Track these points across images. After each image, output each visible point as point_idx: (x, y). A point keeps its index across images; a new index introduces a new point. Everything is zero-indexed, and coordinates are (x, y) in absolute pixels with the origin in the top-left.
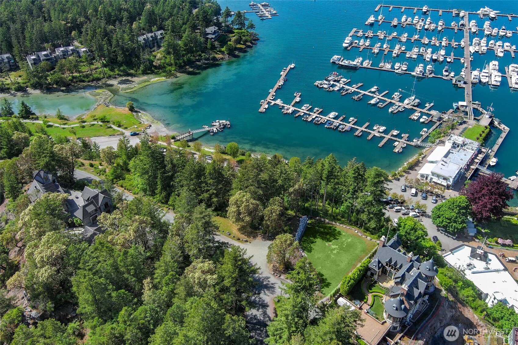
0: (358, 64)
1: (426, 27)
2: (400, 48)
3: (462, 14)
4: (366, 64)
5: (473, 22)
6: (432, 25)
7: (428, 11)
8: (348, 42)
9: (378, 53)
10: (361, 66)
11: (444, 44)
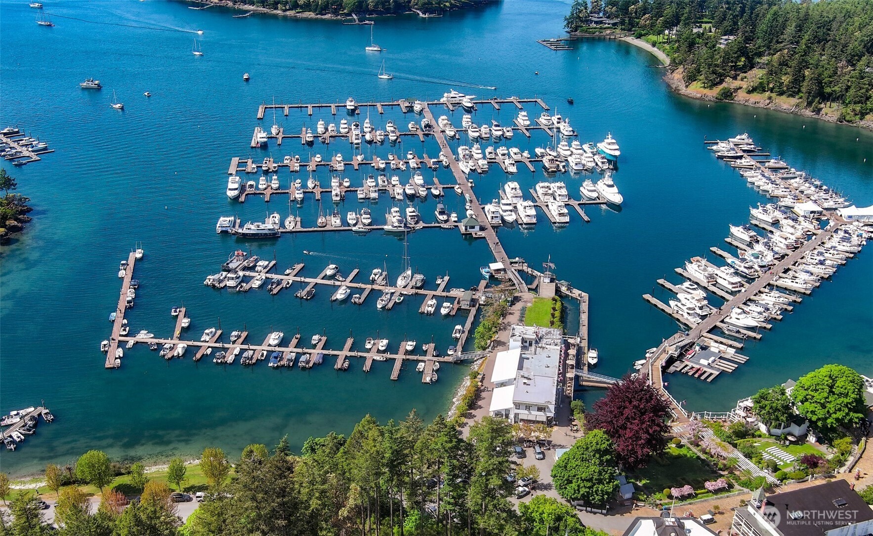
0: (277, 227)
1: (368, 137)
2: (341, 184)
3: (417, 107)
4: (291, 224)
5: (443, 120)
6: (378, 133)
7: (356, 108)
8: (236, 186)
9: (302, 201)
10: (282, 230)
11: (413, 164)
